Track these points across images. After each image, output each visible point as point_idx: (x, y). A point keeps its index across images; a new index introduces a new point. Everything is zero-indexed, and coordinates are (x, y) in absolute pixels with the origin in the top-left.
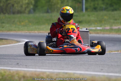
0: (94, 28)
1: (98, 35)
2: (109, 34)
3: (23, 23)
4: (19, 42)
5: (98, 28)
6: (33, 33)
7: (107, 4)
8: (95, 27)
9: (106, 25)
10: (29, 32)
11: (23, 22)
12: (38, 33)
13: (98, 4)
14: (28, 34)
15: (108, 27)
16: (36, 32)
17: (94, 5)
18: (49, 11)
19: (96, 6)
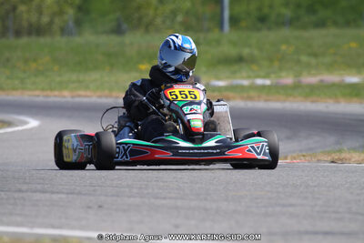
0: (246, 83)
1: (250, 104)
2: (285, 101)
3: (34, 65)
4: (9, 124)
5: (259, 82)
6: (55, 96)
7: (298, 6)
8: (249, 77)
9: (284, 74)
10: (45, 93)
11: (35, 60)
12: (73, 97)
13: (271, 7)
14: (41, 99)
15: (288, 80)
16: (66, 93)
17: (260, 9)
18: (125, 26)
19: (266, 10)
